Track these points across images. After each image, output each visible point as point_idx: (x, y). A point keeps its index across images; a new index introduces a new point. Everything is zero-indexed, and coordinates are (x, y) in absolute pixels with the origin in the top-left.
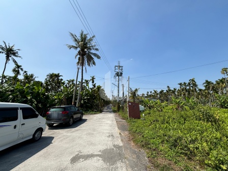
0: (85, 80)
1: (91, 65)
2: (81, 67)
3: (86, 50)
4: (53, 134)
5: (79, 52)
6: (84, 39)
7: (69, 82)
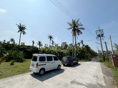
0: (78, 43)
1: (80, 34)
2: (74, 37)
3: (76, 28)
4: (65, 68)
5: (73, 30)
6: (74, 23)
7: (70, 45)
